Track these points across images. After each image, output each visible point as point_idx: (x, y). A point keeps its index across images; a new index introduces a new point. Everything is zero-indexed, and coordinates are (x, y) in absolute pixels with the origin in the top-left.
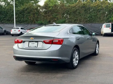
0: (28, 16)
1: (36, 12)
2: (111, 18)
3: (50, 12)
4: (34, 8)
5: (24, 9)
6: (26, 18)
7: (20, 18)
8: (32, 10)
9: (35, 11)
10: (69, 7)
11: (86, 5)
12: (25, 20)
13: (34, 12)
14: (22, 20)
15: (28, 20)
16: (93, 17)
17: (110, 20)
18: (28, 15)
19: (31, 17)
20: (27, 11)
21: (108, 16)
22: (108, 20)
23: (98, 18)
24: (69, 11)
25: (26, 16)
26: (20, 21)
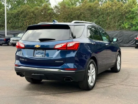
0: (24, 21)
1: (32, 16)
2: (124, 24)
3: (50, 16)
4: (31, 11)
5: (19, 11)
6: (21, 23)
7: (14, 24)
8: (29, 13)
9: (32, 14)
10: (72, 10)
11: (93, 7)
12: (19, 26)
13: (31, 16)
14: (16, 26)
15: (23, 25)
16: (101, 23)
17: (123, 27)
18: (24, 19)
19: (26, 22)
20: (23, 15)
21: (120, 22)
22: (120, 27)
23: (107, 23)
24: (71, 15)
25: (21, 20)
26: (14, 27)
